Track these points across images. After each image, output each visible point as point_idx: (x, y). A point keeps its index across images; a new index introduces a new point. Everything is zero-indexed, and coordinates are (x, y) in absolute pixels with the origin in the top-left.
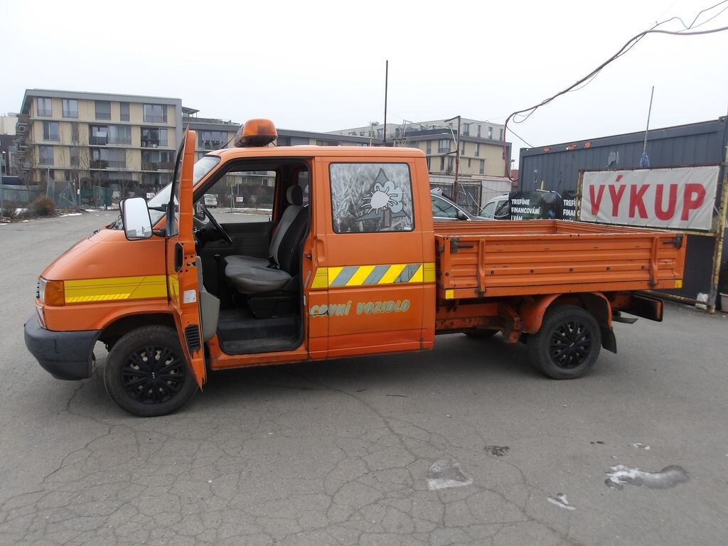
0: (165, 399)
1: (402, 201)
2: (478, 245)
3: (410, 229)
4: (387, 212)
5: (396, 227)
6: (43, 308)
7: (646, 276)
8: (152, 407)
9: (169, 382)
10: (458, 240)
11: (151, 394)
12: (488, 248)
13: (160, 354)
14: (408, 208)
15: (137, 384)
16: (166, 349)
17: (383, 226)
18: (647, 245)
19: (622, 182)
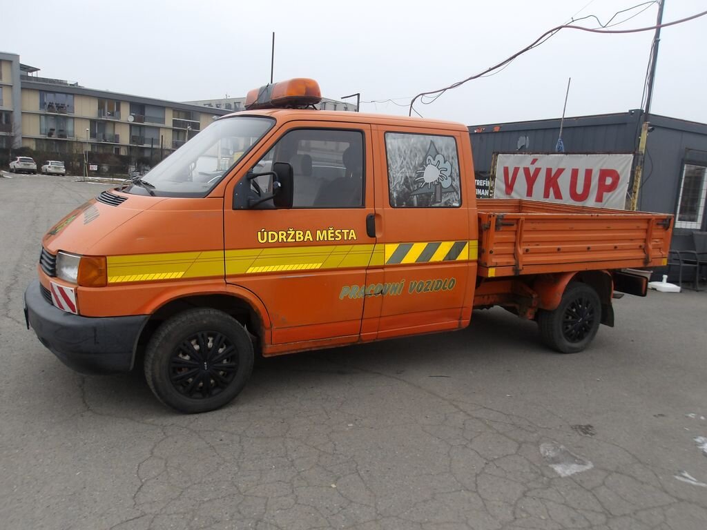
0: (215, 392)
1: (451, 176)
2: (517, 223)
3: (457, 205)
4: (438, 187)
5: (446, 203)
6: (76, 290)
7: (642, 255)
8: (200, 402)
9: (221, 373)
10: (502, 218)
11: (201, 388)
12: (527, 226)
13: (213, 341)
14: (456, 183)
15: (188, 376)
16: (219, 335)
17: (435, 202)
18: (644, 225)
19: (537, 165)
